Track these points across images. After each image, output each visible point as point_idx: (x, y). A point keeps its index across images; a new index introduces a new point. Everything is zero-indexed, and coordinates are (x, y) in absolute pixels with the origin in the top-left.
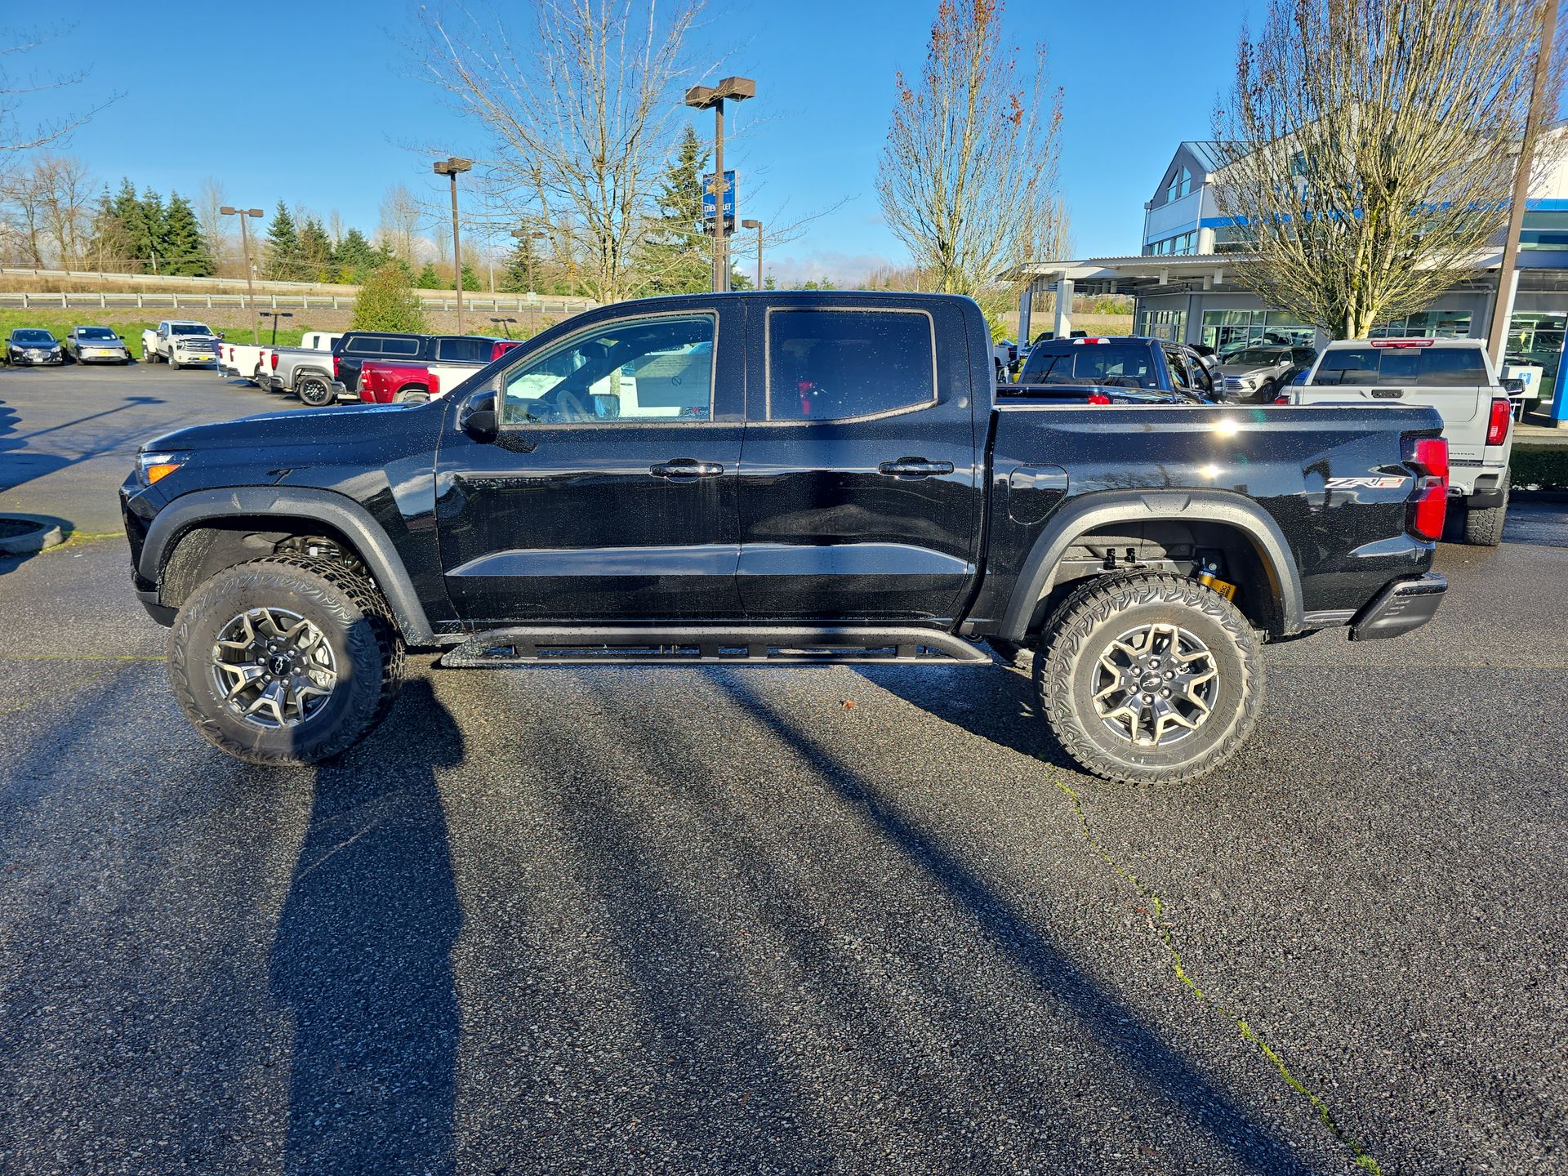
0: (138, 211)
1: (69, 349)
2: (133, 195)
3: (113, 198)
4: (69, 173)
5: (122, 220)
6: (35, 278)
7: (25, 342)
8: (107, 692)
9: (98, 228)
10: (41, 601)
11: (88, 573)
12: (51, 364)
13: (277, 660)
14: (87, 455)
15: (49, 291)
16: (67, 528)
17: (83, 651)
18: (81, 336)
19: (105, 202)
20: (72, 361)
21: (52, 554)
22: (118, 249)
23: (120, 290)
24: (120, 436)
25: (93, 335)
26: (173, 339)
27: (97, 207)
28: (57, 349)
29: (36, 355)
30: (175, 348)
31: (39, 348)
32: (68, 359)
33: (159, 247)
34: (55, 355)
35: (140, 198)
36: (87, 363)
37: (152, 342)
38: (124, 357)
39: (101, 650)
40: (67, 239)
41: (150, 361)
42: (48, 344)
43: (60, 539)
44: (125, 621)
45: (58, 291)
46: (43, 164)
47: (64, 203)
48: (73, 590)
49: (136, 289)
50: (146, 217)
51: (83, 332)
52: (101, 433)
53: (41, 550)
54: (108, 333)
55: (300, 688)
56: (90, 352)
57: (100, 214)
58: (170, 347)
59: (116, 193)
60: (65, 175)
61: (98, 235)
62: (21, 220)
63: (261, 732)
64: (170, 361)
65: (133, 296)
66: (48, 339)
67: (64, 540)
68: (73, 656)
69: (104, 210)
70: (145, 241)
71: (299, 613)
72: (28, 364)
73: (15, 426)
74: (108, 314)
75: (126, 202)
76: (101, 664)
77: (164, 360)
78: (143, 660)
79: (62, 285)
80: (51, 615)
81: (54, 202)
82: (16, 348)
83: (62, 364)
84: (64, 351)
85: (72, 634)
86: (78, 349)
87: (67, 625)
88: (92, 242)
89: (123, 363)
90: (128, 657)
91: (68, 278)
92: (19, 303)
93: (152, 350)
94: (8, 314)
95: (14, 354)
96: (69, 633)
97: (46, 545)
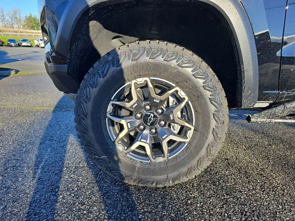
0: (33, 19)
1: (19, 43)
2: (32, 16)
3: (28, 16)
4: (19, 12)
5: (30, 20)
6: (13, 30)
7: (10, 42)
8: (30, 124)
9: (25, 22)
10: (7, 88)
11: (23, 81)
12: (16, 46)
13: (149, 116)
14: (23, 59)
15: (15, 32)
16: (17, 71)
17: (20, 105)
18: (22, 41)
19: (26, 17)
20: (20, 46)
21: (13, 77)
22: (29, 26)
23: (29, 33)
24: (31, 57)
25: (24, 41)
26: (40, 42)
27: (24, 18)
28: (17, 43)
29: (13, 44)
30: (41, 44)
31: (14, 43)
32: (19, 45)
33: (37, 26)
34: (16, 44)
35: (33, 16)
36: (23, 46)
37: (36, 42)
38: (31, 45)
39: (27, 105)
40: (19, 25)
41: (36, 47)
42: (15, 42)
43: (15, 73)
44: (35, 95)
45: (17, 32)
46: (14, 10)
47: (18, 17)
48: (18, 85)
49: (32, 33)
50: (34, 20)
51: (22, 40)
52: (27, 56)
53: (10, 75)
54: (27, 40)
55: (166, 136)
56: (24, 44)
57: (25, 19)
58: (40, 43)
59: (28, 15)
60: (18, 12)
61: (25, 23)
62: (10, 21)
63: (138, 165)
64: (40, 46)
65: (32, 34)
66: (15, 41)
67: (16, 73)
68: (17, 107)
69: (26, 18)
70: (34, 25)
71: (173, 82)
72: (11, 46)
73: (7, 55)
74: (27, 37)
75: (30, 17)
76: (28, 111)
77: (38, 46)
78: (44, 109)
79: (18, 32)
80: (10, 93)
81: (16, 17)
82: (9, 43)
83: (18, 46)
84: (18, 44)
85: (17, 99)
86: (21, 43)
87: (15, 96)
88: (24, 25)
89: (30, 46)
90: (37, 108)
91: (19, 30)
92: (9, 35)
93: (36, 44)
94: (7, 37)
95: (8, 44)
96: (16, 98)
97: (11, 74)
